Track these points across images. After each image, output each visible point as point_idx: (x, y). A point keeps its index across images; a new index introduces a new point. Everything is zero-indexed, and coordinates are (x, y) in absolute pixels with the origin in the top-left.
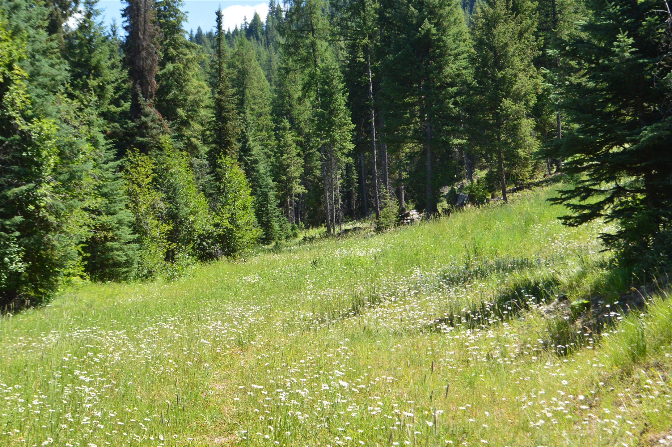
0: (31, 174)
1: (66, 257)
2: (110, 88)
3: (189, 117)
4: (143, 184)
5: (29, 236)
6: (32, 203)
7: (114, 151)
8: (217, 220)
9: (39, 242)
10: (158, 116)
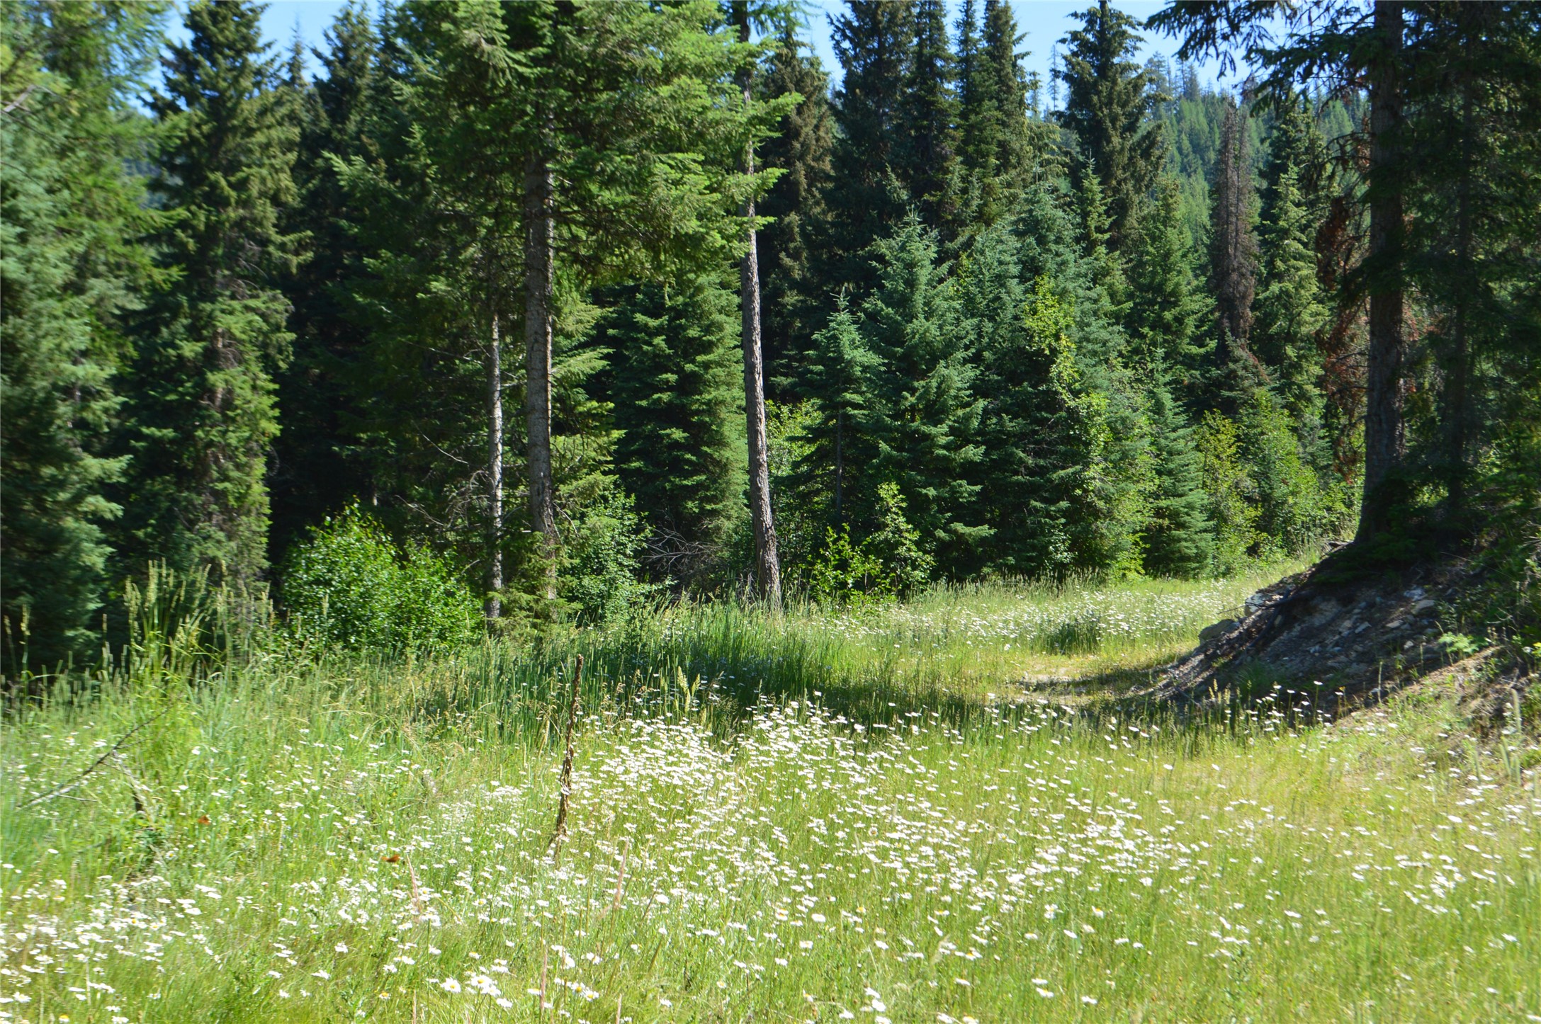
0: (1078, 453)
1: (1118, 548)
2: (1190, 322)
3: (1300, 357)
4: (1224, 456)
5: (1076, 522)
6: (1080, 486)
7: (1184, 416)
8: (1326, 502)
9: (1087, 530)
10: (1252, 361)
